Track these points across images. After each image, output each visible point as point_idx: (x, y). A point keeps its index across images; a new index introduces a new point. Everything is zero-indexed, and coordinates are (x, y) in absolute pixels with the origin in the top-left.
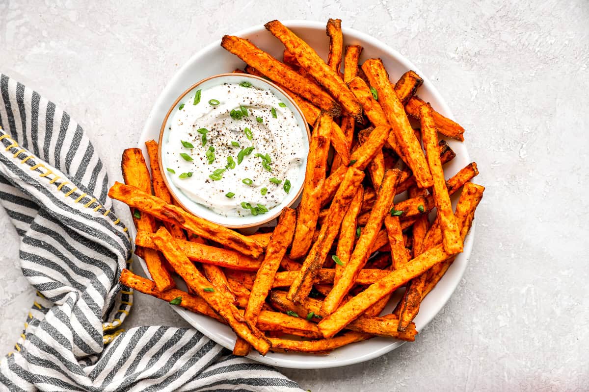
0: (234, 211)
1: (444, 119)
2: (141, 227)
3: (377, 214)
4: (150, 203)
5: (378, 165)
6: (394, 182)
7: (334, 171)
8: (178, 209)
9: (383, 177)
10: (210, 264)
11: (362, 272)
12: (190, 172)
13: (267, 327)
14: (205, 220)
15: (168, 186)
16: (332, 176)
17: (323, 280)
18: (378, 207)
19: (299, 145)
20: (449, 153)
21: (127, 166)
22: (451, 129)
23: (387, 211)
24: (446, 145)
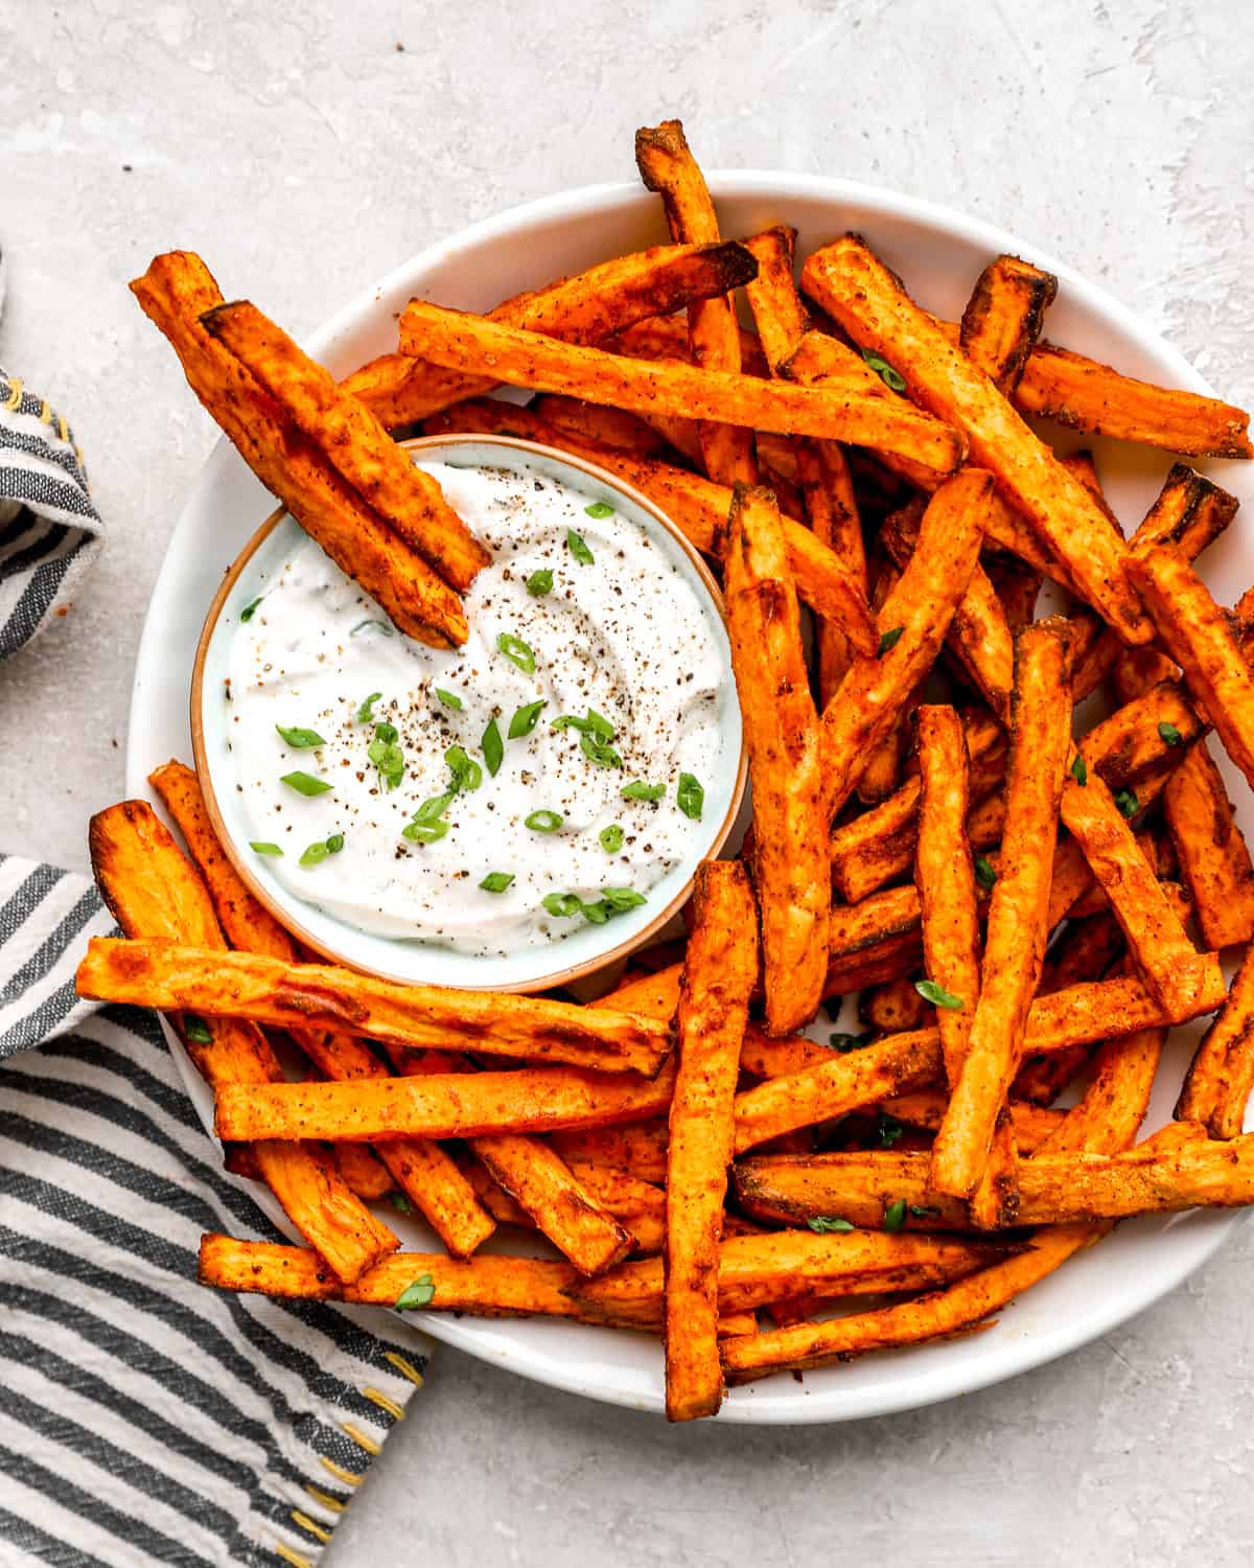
0: (526, 931)
1: (1168, 397)
2: (222, 1071)
3: (1029, 796)
4: (230, 982)
5: (981, 621)
6: (1054, 665)
7: (833, 686)
8: (331, 977)
9: (1011, 659)
10: (498, 1135)
11: (1034, 1013)
12: (334, 833)
13: (758, 1293)
14: (435, 988)
15: (272, 909)
16: (831, 708)
17: (905, 1077)
18: (1025, 771)
19: (699, 641)
20: (1213, 504)
21: (114, 874)
22: (1200, 426)
23: (1060, 777)
24: (1196, 479)
